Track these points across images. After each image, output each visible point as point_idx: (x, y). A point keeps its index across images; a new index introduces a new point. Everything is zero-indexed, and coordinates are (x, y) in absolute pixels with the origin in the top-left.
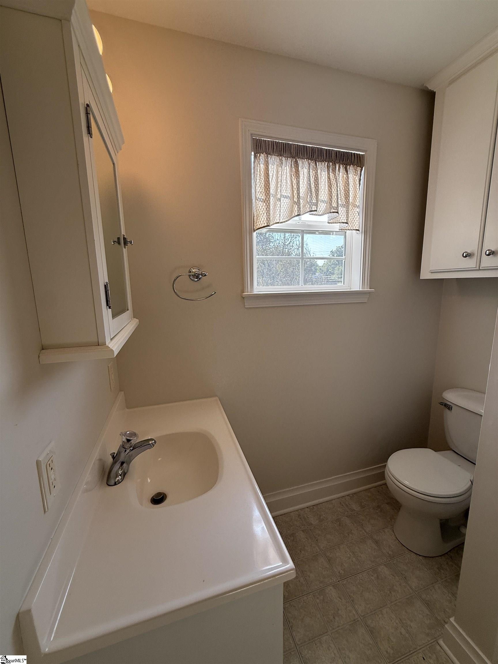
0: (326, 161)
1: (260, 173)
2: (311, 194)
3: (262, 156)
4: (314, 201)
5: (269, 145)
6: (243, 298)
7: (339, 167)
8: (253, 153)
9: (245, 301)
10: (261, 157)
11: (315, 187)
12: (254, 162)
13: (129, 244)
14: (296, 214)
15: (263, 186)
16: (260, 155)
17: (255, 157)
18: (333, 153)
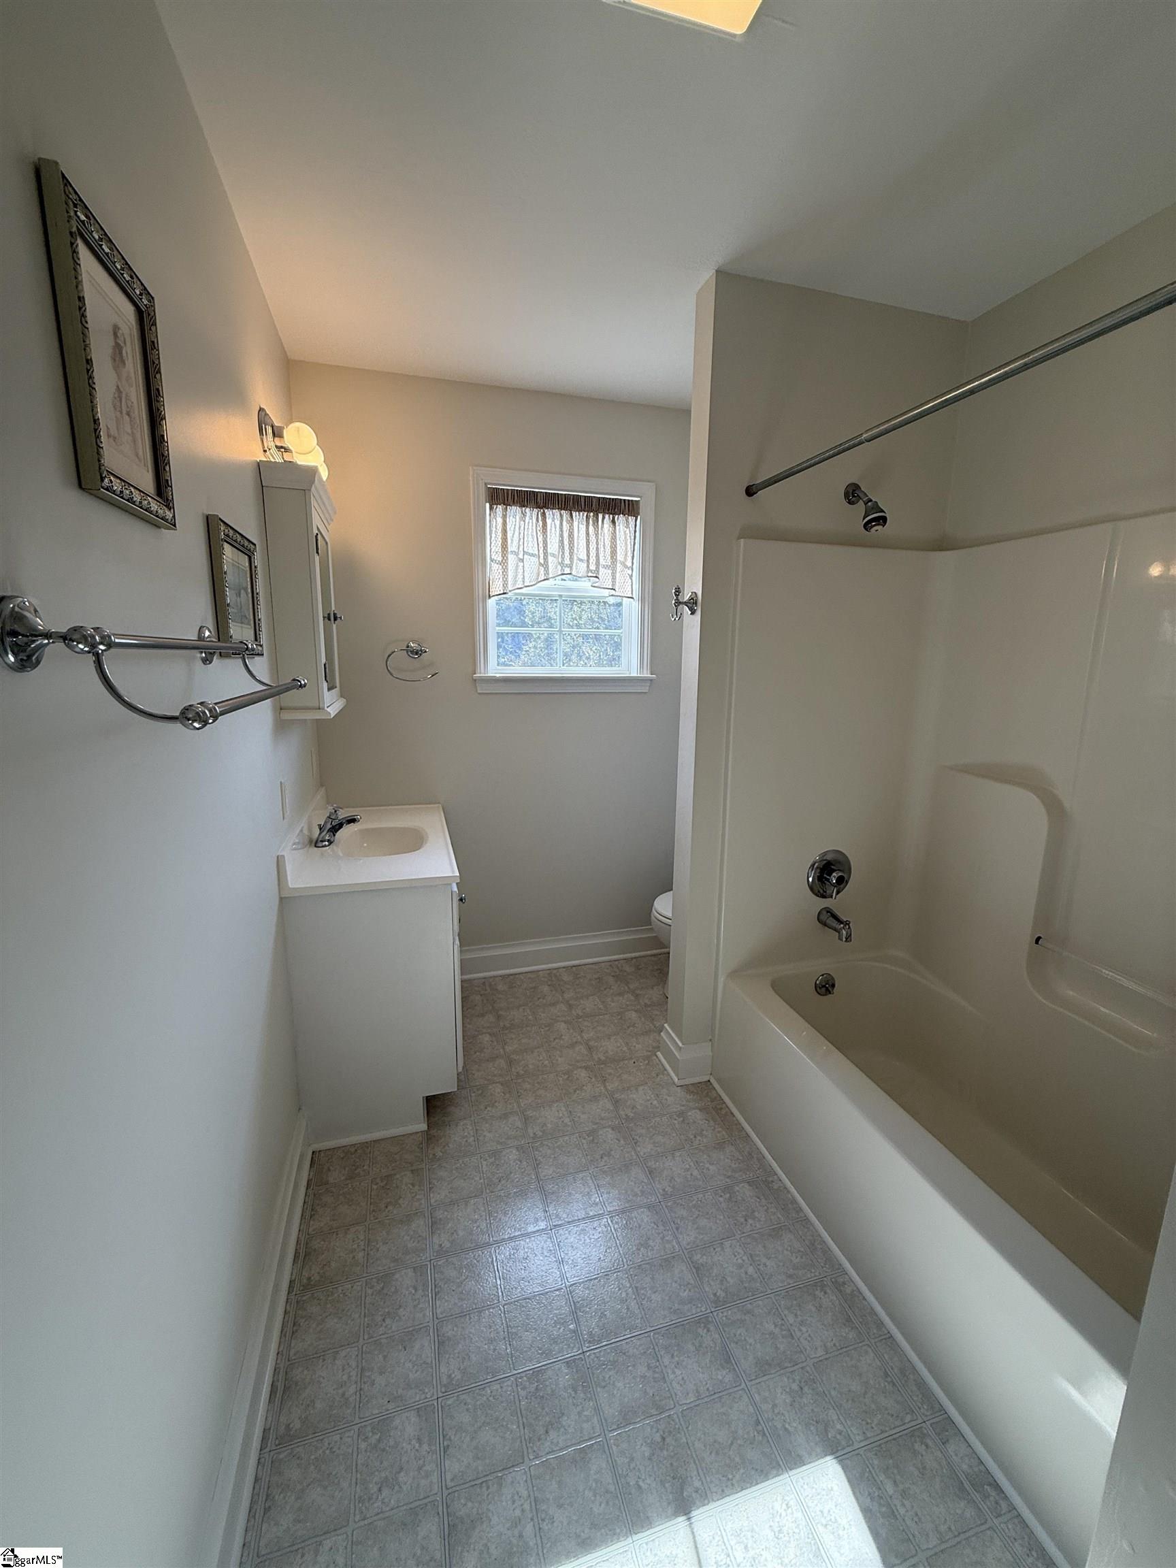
0: (585, 511)
1: (496, 529)
2: (563, 553)
3: (500, 508)
4: (566, 562)
5: (508, 494)
6: (475, 680)
7: (604, 518)
8: (488, 505)
9: (477, 685)
10: (498, 509)
11: (569, 545)
12: (490, 515)
13: (339, 620)
14: (543, 579)
15: (500, 545)
16: (497, 508)
17: (491, 508)
18: (594, 500)
